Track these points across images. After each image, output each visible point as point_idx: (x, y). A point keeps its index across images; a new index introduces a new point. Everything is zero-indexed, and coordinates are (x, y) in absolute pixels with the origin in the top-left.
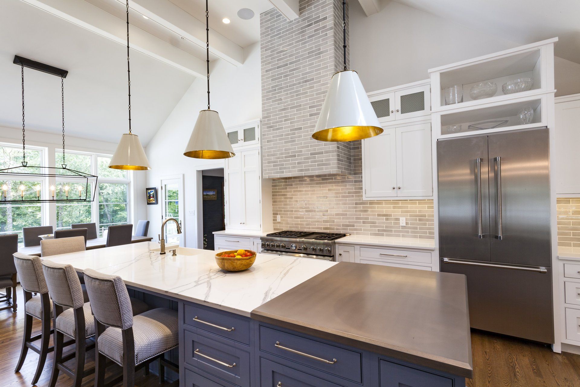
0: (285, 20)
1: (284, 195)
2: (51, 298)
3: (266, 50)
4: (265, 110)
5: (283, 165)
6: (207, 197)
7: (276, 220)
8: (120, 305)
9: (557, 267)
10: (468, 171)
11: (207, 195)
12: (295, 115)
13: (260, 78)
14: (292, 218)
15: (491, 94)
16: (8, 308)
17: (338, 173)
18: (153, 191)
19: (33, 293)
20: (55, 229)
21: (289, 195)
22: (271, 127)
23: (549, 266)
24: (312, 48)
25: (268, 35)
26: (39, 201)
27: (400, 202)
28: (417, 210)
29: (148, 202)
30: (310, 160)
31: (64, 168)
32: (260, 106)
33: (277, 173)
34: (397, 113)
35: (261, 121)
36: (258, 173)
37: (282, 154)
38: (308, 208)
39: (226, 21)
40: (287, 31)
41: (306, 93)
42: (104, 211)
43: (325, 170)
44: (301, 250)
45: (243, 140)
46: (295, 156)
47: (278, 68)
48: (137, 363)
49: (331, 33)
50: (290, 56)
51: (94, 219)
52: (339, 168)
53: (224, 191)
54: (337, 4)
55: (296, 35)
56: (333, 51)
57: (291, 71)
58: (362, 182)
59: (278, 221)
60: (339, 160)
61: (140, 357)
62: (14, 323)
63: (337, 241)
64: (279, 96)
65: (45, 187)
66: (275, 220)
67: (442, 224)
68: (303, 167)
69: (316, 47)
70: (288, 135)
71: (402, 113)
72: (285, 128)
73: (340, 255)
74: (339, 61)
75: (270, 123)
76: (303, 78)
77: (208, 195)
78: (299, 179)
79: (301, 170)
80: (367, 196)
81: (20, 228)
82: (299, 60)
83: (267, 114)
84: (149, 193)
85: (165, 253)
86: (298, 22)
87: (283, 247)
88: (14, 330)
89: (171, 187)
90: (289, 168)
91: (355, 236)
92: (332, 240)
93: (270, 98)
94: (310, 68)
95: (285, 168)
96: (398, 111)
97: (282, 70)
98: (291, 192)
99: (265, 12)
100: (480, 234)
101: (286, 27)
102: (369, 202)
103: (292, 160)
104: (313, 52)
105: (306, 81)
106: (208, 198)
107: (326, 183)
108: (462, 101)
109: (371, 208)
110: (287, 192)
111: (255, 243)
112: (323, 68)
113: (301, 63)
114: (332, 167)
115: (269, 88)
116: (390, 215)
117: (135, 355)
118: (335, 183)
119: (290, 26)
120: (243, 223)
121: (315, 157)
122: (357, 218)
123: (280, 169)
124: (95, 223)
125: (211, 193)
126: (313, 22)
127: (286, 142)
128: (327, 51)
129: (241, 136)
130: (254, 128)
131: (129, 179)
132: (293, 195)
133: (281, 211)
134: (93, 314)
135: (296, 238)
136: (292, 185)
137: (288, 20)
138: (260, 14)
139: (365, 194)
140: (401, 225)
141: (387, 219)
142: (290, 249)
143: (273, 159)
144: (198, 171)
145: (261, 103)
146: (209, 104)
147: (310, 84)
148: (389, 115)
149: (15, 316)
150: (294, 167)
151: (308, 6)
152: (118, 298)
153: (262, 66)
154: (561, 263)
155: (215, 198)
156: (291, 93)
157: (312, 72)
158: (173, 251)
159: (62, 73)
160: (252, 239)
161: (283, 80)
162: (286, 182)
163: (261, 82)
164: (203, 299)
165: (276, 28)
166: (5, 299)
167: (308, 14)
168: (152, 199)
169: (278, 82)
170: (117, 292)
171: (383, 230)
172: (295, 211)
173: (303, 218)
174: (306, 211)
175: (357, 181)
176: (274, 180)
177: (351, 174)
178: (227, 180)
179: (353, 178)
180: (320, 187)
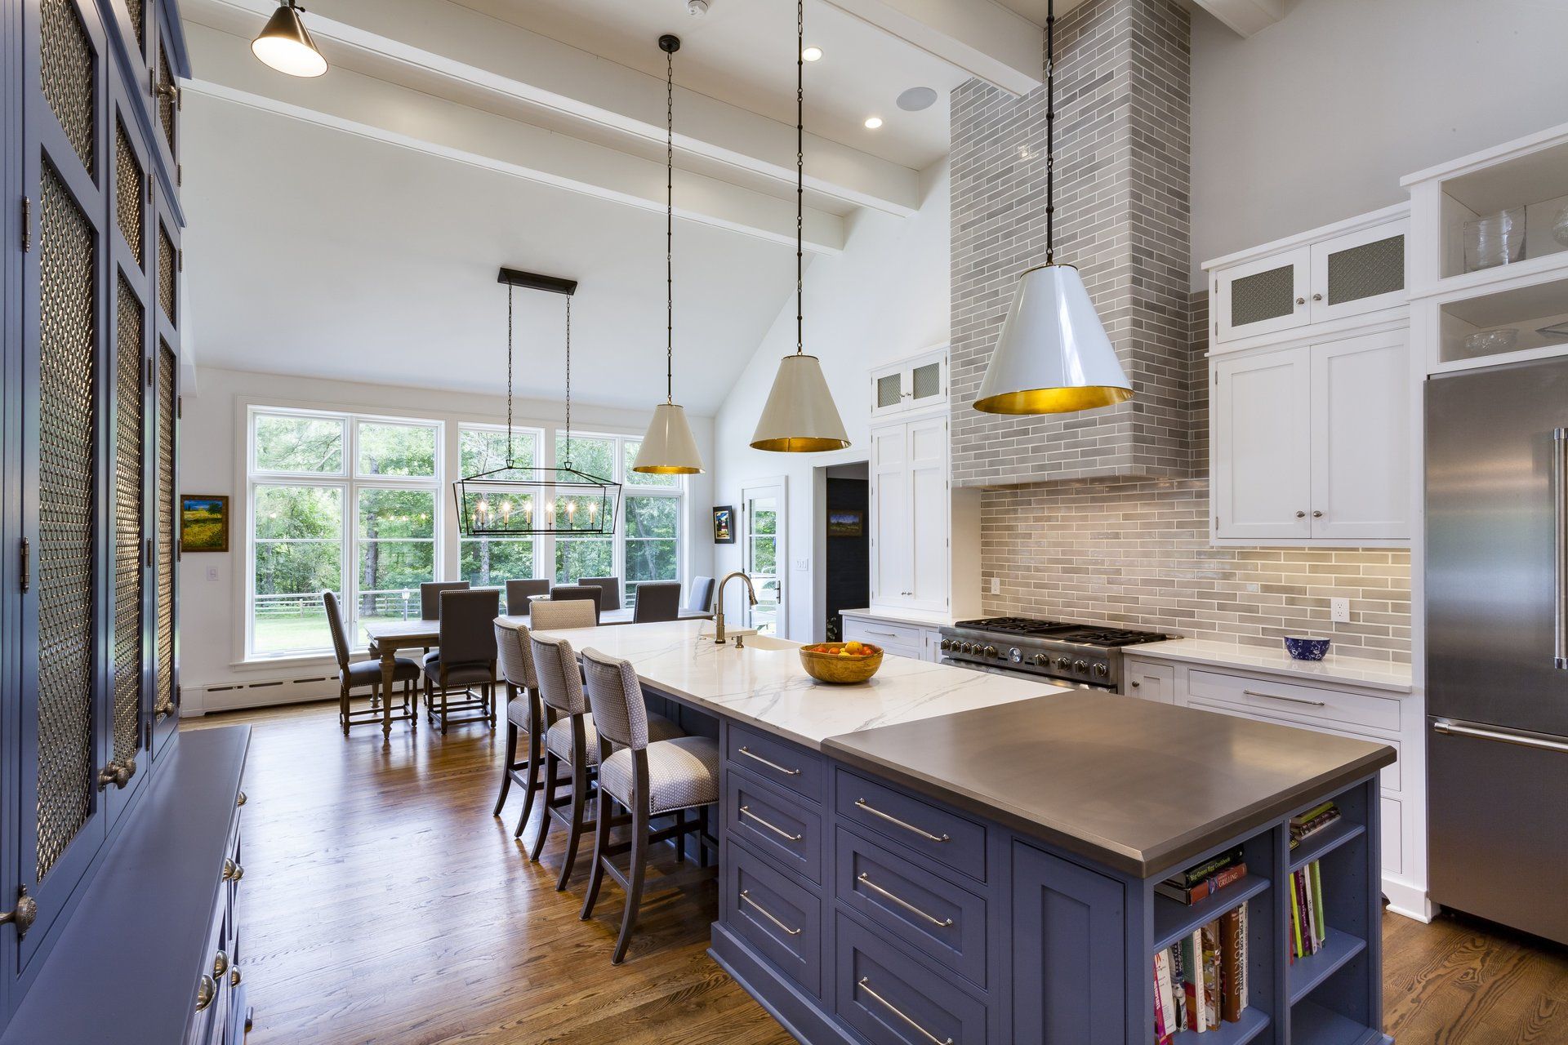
0: (1009, 97)
1: (1009, 528)
2: (542, 697)
3: (963, 177)
4: (960, 322)
5: (996, 454)
6: (835, 529)
7: (989, 589)
8: (628, 708)
11: (839, 524)
13: (949, 246)
14: (1028, 585)
16: (484, 720)
17: (1135, 473)
18: (726, 514)
19: (519, 690)
20: (554, 585)
21: (1021, 527)
22: (971, 362)
24: (1073, 157)
25: (969, 139)
26: (530, 531)
27: (1333, 553)
28: (1390, 578)
29: (717, 538)
30: (1062, 442)
31: (567, 470)
33: (984, 473)
34: (1316, 305)
35: (951, 349)
36: (944, 474)
37: (995, 427)
38: (1070, 561)
39: (873, 123)
40: (1015, 121)
42: (644, 554)
43: (1101, 467)
44: (1033, 664)
45: (912, 395)
46: (1026, 432)
47: (990, 216)
48: (653, 811)
49: (1122, 113)
50: (1018, 185)
51: (617, 571)
52: (1136, 460)
53: (868, 517)
54: (1146, 33)
55: (1033, 130)
56: (1127, 157)
57: (1019, 221)
58: (1208, 496)
59: (993, 592)
60: (1136, 439)
61: (657, 803)
62: (492, 745)
63: (1126, 648)
64: (990, 287)
65: (539, 506)
66: (986, 589)
67: (1436, 621)
68: (1045, 459)
69: (1083, 153)
71: (1331, 302)
73: (1135, 685)
74: (1148, 180)
75: (969, 354)
77: (841, 523)
78: (1051, 489)
79: (1042, 468)
80: (1221, 533)
81: (500, 583)
83: (964, 330)
84: (719, 519)
85: (724, 642)
86: (1041, 96)
87: (990, 653)
88: (492, 755)
89: (764, 504)
90: (1011, 462)
91: (1196, 642)
92: (1114, 644)
93: (970, 293)
95: (1002, 462)
96: (1318, 298)
97: (999, 221)
98: (1026, 519)
99: (963, 85)
100: (1560, 656)
101: (1011, 114)
102: (1237, 551)
103: (1019, 443)
104: (1074, 167)
106: (841, 532)
107: (1118, 499)
108: (1520, 257)
109: (1244, 567)
110: (1016, 519)
111: (931, 642)
112: (1101, 206)
114: (1118, 460)
115: (968, 268)
116: (1303, 591)
118: (1141, 497)
119: (1019, 110)
120: (909, 594)
121: (1075, 435)
122: (1201, 595)
123: (991, 464)
124: (617, 579)
125: (848, 520)
126: (1077, 90)
128: (1110, 160)
129: (907, 385)
130: (937, 365)
131: (681, 487)
132: (1032, 527)
133: (1002, 567)
134: (595, 724)
135: (1023, 635)
136: (1029, 503)
137: (1016, 97)
138: (951, 93)
139: (1217, 529)
140: (1335, 618)
141: (1291, 602)
142: (1006, 659)
143: (973, 439)
144: (817, 469)
145: (949, 305)
146: (800, 341)
147: (1066, 250)
148: (1292, 312)
149: (493, 734)
150: (1023, 460)
151: (1067, 52)
152: (626, 696)
153: (953, 216)
157: (1073, 217)
158: (738, 637)
159: (567, 286)
160: (922, 631)
161: (1002, 247)
162: (1015, 495)
163: (948, 254)
164: (754, 716)
165: (988, 119)
166: (480, 704)
167: (1066, 72)
168: (723, 530)
169: (990, 251)
170: (624, 687)
171: (1279, 632)
172: (1037, 570)
173: (1056, 587)
174: (1065, 571)
175: (1204, 494)
176: (985, 491)
177: (1185, 474)
178: (876, 491)
179: (1196, 484)
180: (1101, 509)
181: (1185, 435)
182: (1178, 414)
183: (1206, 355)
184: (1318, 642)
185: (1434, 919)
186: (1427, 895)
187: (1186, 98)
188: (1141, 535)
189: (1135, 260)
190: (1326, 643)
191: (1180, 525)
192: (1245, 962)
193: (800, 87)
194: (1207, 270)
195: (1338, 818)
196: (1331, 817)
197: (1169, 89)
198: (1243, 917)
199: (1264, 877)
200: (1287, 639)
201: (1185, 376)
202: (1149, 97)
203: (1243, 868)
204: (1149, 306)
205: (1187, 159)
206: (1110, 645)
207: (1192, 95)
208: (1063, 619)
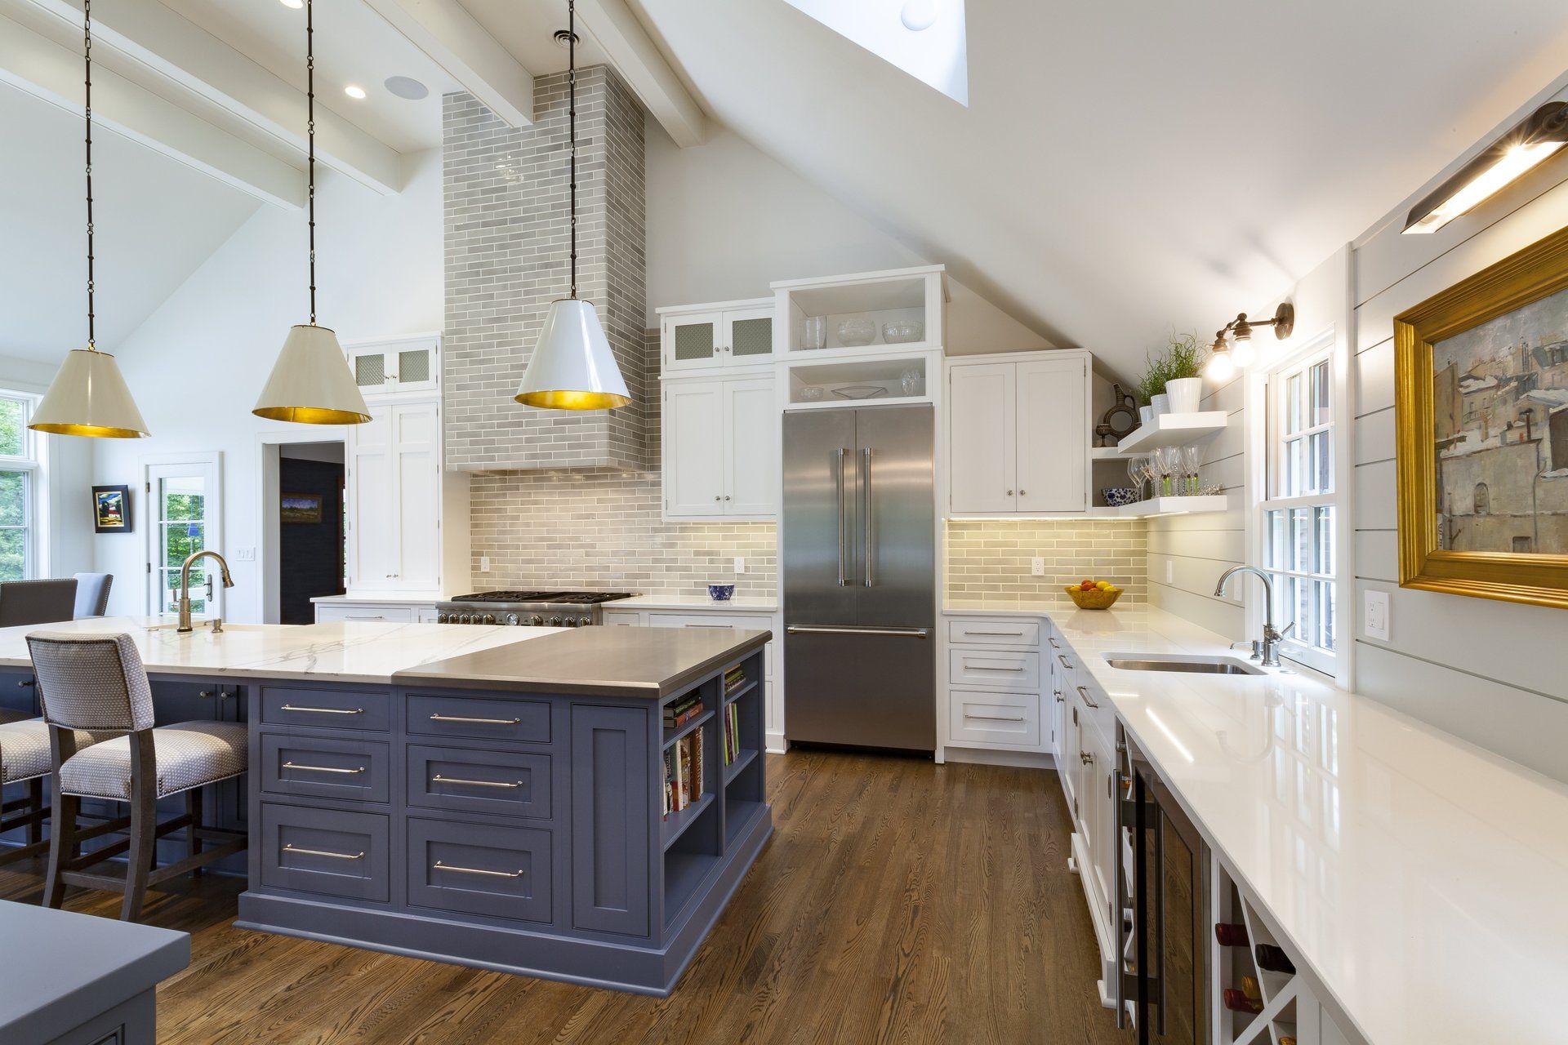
0: (502, 123)
1: (499, 510)
3: (456, 180)
4: (454, 316)
5: (492, 442)
6: (292, 514)
7: (479, 568)
8: (128, 686)
9: (941, 626)
10: (825, 472)
11: (292, 509)
12: (522, 334)
14: (516, 561)
15: (867, 341)
17: (610, 465)
18: (116, 496)
21: (510, 510)
22: (466, 355)
23: (931, 625)
25: (462, 147)
27: (735, 526)
28: (765, 542)
29: (99, 525)
32: (442, 305)
33: (480, 459)
34: (725, 354)
35: (443, 338)
36: (435, 458)
37: (491, 418)
38: (554, 539)
39: (355, 92)
40: (507, 147)
41: (547, 290)
43: (584, 459)
44: (529, 625)
45: (398, 378)
46: (520, 424)
47: (485, 225)
48: (161, 795)
49: (599, 175)
50: (513, 204)
52: (611, 453)
53: (343, 504)
54: (616, 117)
55: (525, 161)
56: (603, 212)
57: (513, 237)
58: (660, 485)
59: (483, 570)
60: (611, 437)
61: (167, 785)
63: (604, 604)
64: (485, 289)
66: (475, 568)
68: (538, 449)
70: (506, 376)
71: (735, 354)
72: (499, 360)
74: (618, 234)
75: (464, 348)
76: (542, 258)
77: (295, 508)
78: (536, 476)
79: (534, 456)
80: (671, 513)
82: (533, 218)
83: (458, 324)
84: (104, 502)
85: (190, 630)
86: (532, 135)
87: (489, 622)
89: (183, 485)
90: (507, 450)
92: (595, 602)
93: (465, 291)
94: (554, 240)
95: (497, 450)
96: (727, 349)
97: (494, 232)
98: (515, 503)
99: (455, 93)
100: (841, 579)
101: (504, 140)
103: (513, 433)
105: (547, 266)
106: (294, 518)
107: (594, 486)
108: (824, 346)
109: (683, 538)
110: (505, 503)
111: (424, 619)
113: (538, 226)
114: (598, 453)
115: (463, 267)
116: (718, 553)
117: (158, 780)
119: (512, 138)
120: (395, 576)
121: (563, 431)
122: (654, 561)
123: (487, 451)
125: (305, 505)
127: (500, 393)
129: (391, 366)
130: (425, 354)
132: (520, 510)
133: (491, 546)
135: (519, 601)
136: (517, 488)
137: (506, 126)
138: (444, 95)
139: (666, 510)
140: (737, 571)
141: (711, 561)
143: (469, 427)
144: (268, 446)
146: (313, 311)
147: (555, 273)
148: (712, 356)
150: (518, 449)
151: (554, 106)
152: (125, 672)
153: (446, 215)
154: (946, 620)
155: (316, 516)
156: (513, 286)
158: (215, 622)
160: (415, 609)
161: (496, 256)
162: (503, 481)
163: (442, 249)
164: (303, 670)
165: (481, 135)
167: (553, 123)
168: (112, 516)
169: (485, 257)
170: (123, 662)
171: (703, 584)
172: (525, 547)
173: (542, 562)
174: (549, 547)
175: (658, 484)
176: (475, 476)
177: (643, 468)
178: (353, 472)
179: (649, 476)
180: (580, 494)
181: (643, 437)
182: (639, 421)
183: (659, 378)
184: (728, 587)
185: (788, 751)
186: (785, 737)
187: (642, 177)
188: (612, 516)
189: (610, 295)
190: (732, 587)
191: (640, 507)
192: (702, 765)
193: (310, 54)
194: (659, 315)
195: (745, 679)
196: (741, 679)
197: (631, 166)
198: (701, 736)
199: (712, 709)
200: (710, 587)
201: (643, 392)
202: (618, 169)
203: (701, 705)
204: (621, 334)
205: (643, 224)
206: (591, 603)
207: (646, 176)
208: (548, 589)
